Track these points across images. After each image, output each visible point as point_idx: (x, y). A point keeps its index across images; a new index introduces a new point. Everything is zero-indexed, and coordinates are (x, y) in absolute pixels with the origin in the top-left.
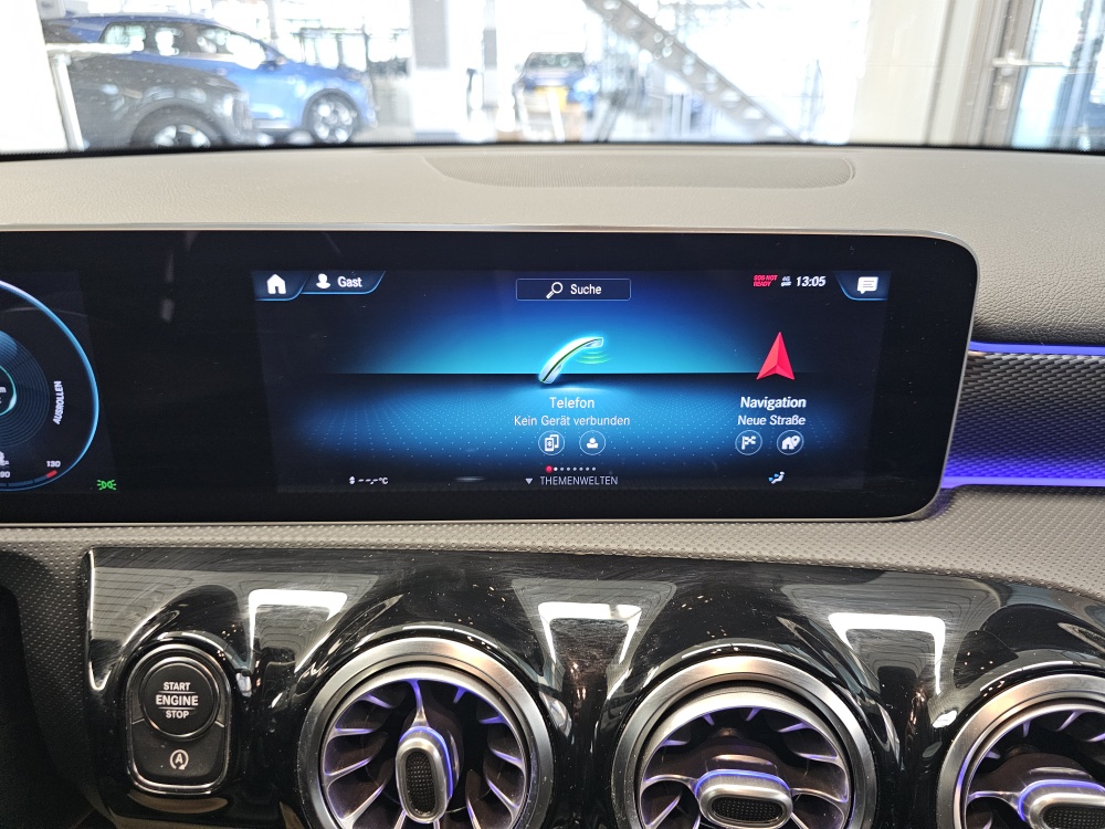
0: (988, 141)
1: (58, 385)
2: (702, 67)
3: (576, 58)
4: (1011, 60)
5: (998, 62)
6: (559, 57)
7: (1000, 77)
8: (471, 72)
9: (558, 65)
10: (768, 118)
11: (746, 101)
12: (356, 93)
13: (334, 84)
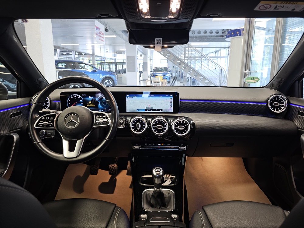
0: (245, 86)
2: (194, 70)
3: (166, 69)
4: (247, 72)
5: (245, 72)
6: (161, 68)
7: (246, 75)
8: (140, 72)
9: (161, 71)
10: (210, 82)
11: (205, 78)
12: (113, 77)
13: (108, 75)
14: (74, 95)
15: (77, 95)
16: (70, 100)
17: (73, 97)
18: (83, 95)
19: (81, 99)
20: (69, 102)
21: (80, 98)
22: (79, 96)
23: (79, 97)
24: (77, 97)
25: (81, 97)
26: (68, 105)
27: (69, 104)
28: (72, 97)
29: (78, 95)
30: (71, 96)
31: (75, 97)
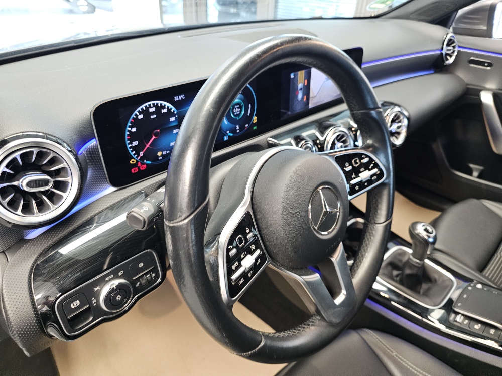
1: (250, 105)
14: (147, 104)
15: (155, 102)
16: (134, 130)
17: (146, 112)
18: (176, 99)
19: (172, 114)
20: (133, 137)
21: (170, 113)
22: (164, 107)
23: (165, 111)
24: (159, 108)
25: (171, 106)
26: (130, 150)
27: (135, 143)
28: (140, 117)
29: (159, 102)
30: (136, 112)
31: (153, 113)
